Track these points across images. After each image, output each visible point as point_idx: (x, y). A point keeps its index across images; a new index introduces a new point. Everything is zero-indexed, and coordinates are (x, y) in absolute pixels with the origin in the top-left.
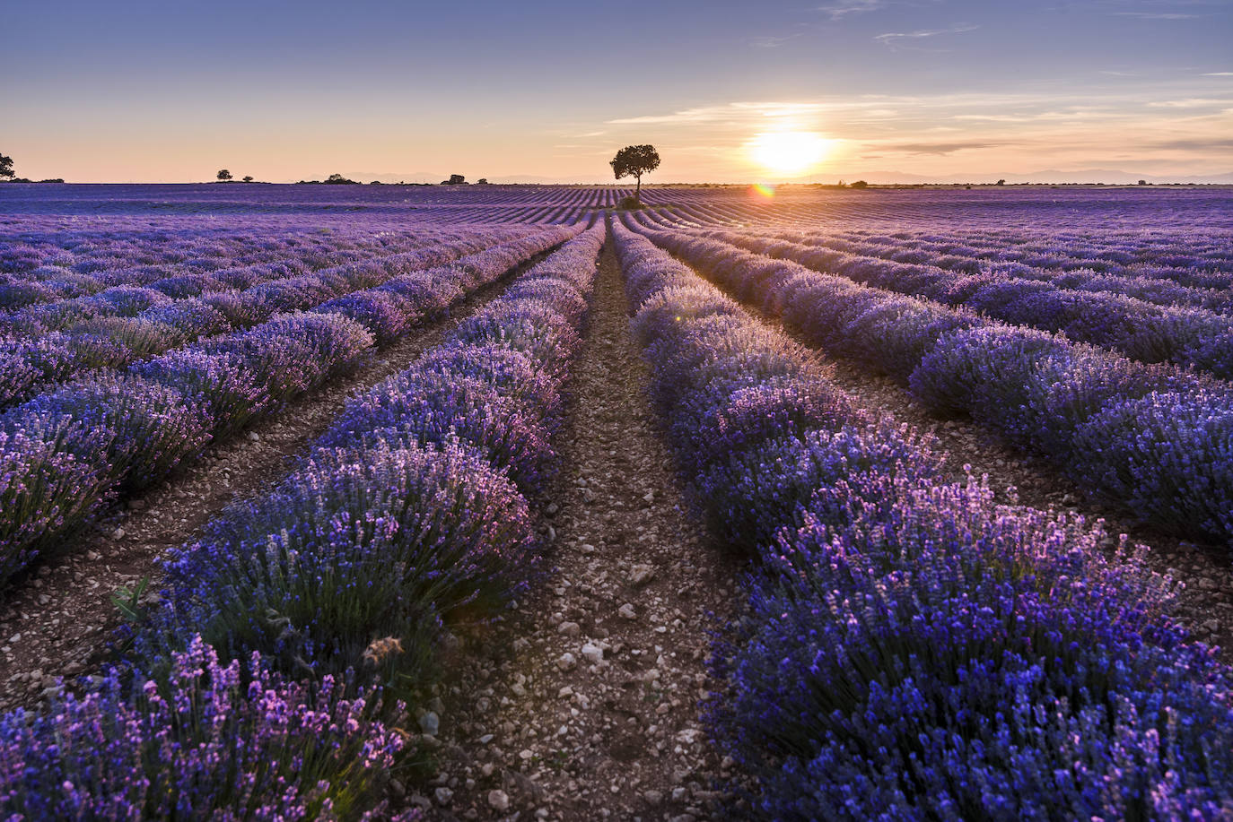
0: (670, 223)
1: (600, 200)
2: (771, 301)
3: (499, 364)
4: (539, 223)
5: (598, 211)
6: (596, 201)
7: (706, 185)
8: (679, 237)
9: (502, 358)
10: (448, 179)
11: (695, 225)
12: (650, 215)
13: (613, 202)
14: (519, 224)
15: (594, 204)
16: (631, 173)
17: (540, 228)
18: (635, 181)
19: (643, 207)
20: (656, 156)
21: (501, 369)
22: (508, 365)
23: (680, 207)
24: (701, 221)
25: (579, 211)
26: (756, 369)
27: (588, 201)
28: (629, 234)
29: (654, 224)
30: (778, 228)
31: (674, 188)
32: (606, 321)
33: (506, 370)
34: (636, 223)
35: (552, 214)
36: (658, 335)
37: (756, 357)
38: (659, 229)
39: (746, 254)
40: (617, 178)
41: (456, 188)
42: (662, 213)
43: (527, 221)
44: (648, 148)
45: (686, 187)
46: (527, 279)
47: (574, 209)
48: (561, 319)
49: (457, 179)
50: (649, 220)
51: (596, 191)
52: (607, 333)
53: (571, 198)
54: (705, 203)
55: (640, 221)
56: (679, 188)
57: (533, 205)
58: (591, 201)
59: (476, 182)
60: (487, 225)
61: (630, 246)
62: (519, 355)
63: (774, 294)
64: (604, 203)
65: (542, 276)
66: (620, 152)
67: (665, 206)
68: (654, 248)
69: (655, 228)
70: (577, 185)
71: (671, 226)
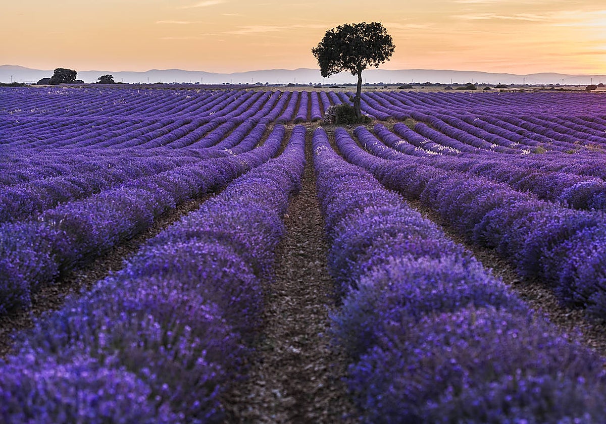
0: (410, 147)
1: (296, 110)
2: (569, 280)
3: (90, 397)
4: (194, 147)
5: (292, 127)
6: (290, 109)
7: (470, 86)
8: (423, 171)
9: (100, 384)
10: (50, 76)
11: (451, 150)
12: (377, 133)
13: (316, 112)
14: (163, 149)
15: (286, 115)
16: (346, 66)
17: (196, 154)
18: (354, 80)
19: (367, 121)
20: (387, 40)
21: (94, 404)
22: (108, 397)
23: (427, 121)
24: (462, 145)
25: (260, 126)
26: (534, 405)
27: (276, 110)
28: (343, 166)
29: (385, 148)
30: (586, 159)
31: (418, 90)
32: (295, 311)
33: (103, 406)
34: (354, 147)
35: (218, 130)
36: (374, 341)
37: (534, 384)
38: (392, 158)
39: (531, 201)
40: (325, 74)
41: (63, 89)
42: (396, 131)
43: (175, 143)
44: (374, 29)
45: (436, 90)
46: (163, 241)
47: (254, 124)
48: (209, 312)
49: (64, 76)
50: (376, 143)
51: (290, 95)
52: (294, 333)
53: (250, 106)
54: (468, 114)
55: (361, 143)
56: (426, 90)
57: (187, 117)
58: (282, 111)
59: (95, 80)
60: (110, 150)
61: (340, 186)
62: (129, 378)
63: (575, 269)
64: (302, 113)
65: (189, 236)
66: (328, 34)
67: (404, 119)
68: (379, 190)
69: (384, 156)
70: (260, 85)
71: (410, 153)
